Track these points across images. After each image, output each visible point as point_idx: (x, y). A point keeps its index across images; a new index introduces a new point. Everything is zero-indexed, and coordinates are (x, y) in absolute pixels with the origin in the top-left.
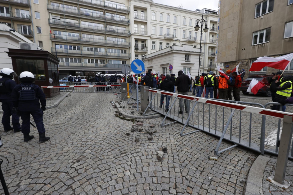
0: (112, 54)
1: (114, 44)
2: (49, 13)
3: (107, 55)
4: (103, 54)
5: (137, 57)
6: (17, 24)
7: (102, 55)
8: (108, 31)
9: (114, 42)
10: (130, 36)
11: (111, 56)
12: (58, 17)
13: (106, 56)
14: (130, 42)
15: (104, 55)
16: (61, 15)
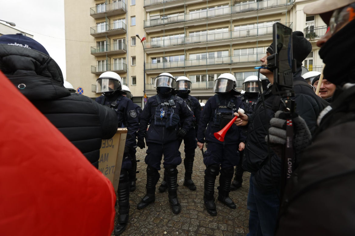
0: (243, 59)
1: (248, 36)
2: (147, 12)
3: (232, 61)
4: (223, 62)
5: (312, 57)
6: (113, 39)
7: (221, 63)
8: (239, 13)
9: (248, 32)
10: (292, 8)
11: (240, 63)
12: (157, 16)
13: (230, 64)
14: (291, 21)
15: (225, 62)
16: (161, 11)
